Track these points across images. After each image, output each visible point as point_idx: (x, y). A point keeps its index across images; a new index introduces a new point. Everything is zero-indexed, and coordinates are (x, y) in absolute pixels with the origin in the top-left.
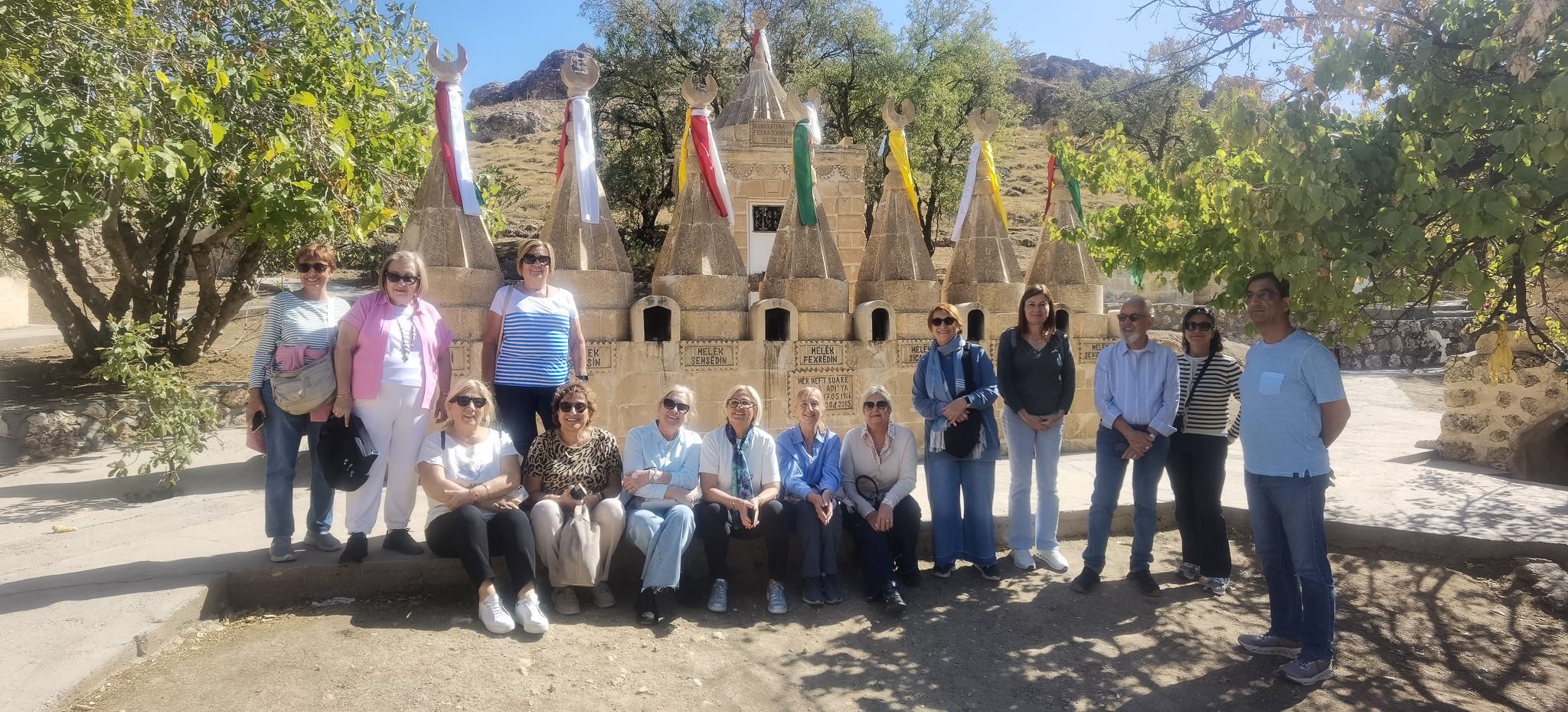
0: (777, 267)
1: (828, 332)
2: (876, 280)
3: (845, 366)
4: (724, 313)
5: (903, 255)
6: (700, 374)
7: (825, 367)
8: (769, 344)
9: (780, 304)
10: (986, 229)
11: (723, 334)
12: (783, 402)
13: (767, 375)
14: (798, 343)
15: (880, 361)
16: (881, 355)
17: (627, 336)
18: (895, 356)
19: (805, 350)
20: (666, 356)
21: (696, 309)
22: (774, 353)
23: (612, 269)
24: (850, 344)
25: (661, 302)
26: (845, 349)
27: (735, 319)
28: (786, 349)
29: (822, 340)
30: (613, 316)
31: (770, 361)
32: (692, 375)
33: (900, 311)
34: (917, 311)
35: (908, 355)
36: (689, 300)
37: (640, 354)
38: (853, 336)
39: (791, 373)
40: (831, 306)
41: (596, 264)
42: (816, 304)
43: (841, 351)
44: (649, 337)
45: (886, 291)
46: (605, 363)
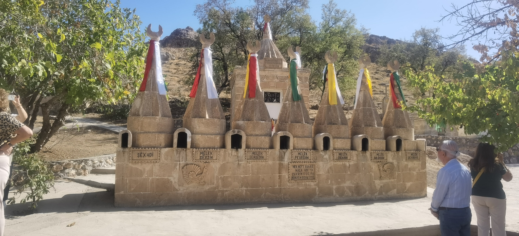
0: (283, 118)
1: (305, 146)
2: (323, 124)
3: (312, 161)
4: (263, 137)
5: (334, 114)
6: (253, 163)
7: (304, 161)
8: (281, 151)
9: (286, 134)
10: (367, 104)
11: (262, 146)
12: (286, 176)
13: (280, 164)
14: (293, 151)
15: (326, 159)
16: (326, 156)
17: (223, 146)
18: (332, 157)
19: (296, 153)
20: (239, 155)
21: (251, 135)
22: (283, 154)
23: (219, 118)
24: (314, 151)
25: (238, 132)
26: (312, 153)
27: (267, 140)
28: (288, 153)
29: (303, 149)
30: (218, 138)
31: (281, 158)
32: (249, 163)
33: (334, 138)
34: (340, 138)
35: (338, 156)
36: (249, 131)
37: (229, 154)
38: (315, 148)
39: (290, 163)
40: (306, 135)
41: (212, 116)
42: (300, 134)
43: (310, 154)
44: (232, 147)
45: (328, 129)
46: (215, 158)
